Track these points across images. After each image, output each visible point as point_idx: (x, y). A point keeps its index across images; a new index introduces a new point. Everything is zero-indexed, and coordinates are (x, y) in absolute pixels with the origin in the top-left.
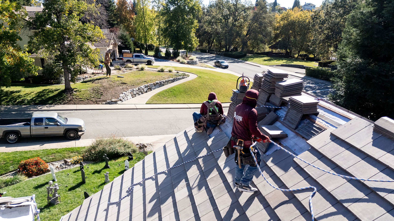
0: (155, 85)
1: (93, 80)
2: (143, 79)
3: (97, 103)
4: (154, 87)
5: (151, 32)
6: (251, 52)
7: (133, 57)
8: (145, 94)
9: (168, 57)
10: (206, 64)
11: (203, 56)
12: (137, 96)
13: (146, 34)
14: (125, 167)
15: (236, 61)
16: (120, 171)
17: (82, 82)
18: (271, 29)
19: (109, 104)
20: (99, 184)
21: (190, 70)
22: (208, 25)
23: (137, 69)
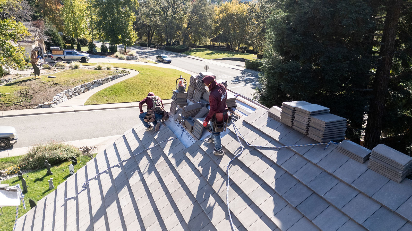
0: (92, 84)
1: (18, 82)
2: (79, 78)
3: (26, 107)
4: (91, 86)
5: (82, 25)
6: (194, 45)
7: (64, 54)
8: (82, 94)
9: (104, 53)
10: (147, 59)
11: (143, 51)
12: (73, 97)
13: (76, 28)
14: (70, 171)
15: (179, 55)
16: (64, 176)
17: (6, 85)
18: (211, 21)
19: (42, 108)
20: (43, 191)
21: (131, 66)
22: (147, 17)
23: (70, 67)
